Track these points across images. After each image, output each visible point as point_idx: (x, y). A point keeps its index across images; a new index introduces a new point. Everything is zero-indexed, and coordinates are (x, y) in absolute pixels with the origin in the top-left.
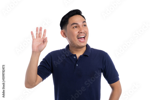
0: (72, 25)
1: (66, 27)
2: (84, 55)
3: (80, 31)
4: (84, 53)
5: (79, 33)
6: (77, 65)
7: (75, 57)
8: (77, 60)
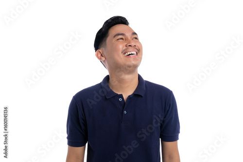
0: (115, 36)
1: (106, 42)
2: (135, 95)
3: (129, 43)
4: (135, 92)
5: (126, 46)
6: (125, 112)
7: (120, 100)
8: (125, 103)
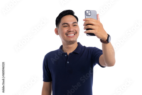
0: (63, 24)
1: (59, 25)
3: (70, 29)
5: (68, 31)
6: (68, 62)
